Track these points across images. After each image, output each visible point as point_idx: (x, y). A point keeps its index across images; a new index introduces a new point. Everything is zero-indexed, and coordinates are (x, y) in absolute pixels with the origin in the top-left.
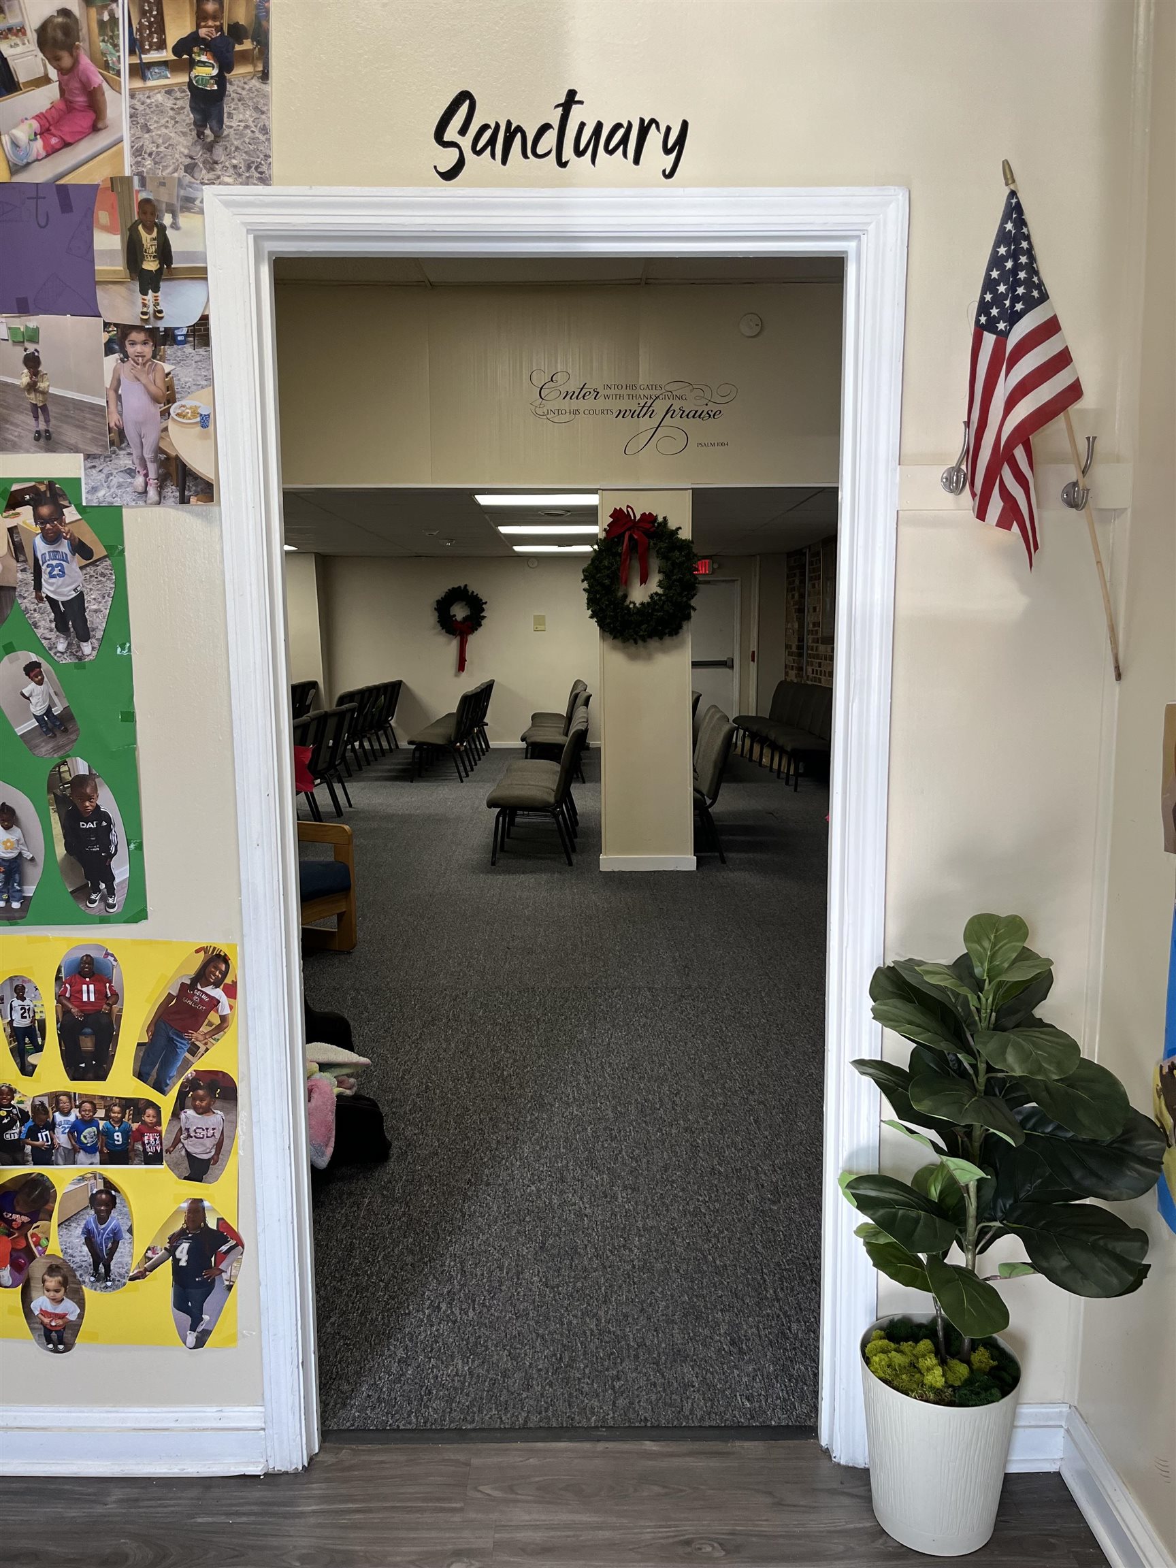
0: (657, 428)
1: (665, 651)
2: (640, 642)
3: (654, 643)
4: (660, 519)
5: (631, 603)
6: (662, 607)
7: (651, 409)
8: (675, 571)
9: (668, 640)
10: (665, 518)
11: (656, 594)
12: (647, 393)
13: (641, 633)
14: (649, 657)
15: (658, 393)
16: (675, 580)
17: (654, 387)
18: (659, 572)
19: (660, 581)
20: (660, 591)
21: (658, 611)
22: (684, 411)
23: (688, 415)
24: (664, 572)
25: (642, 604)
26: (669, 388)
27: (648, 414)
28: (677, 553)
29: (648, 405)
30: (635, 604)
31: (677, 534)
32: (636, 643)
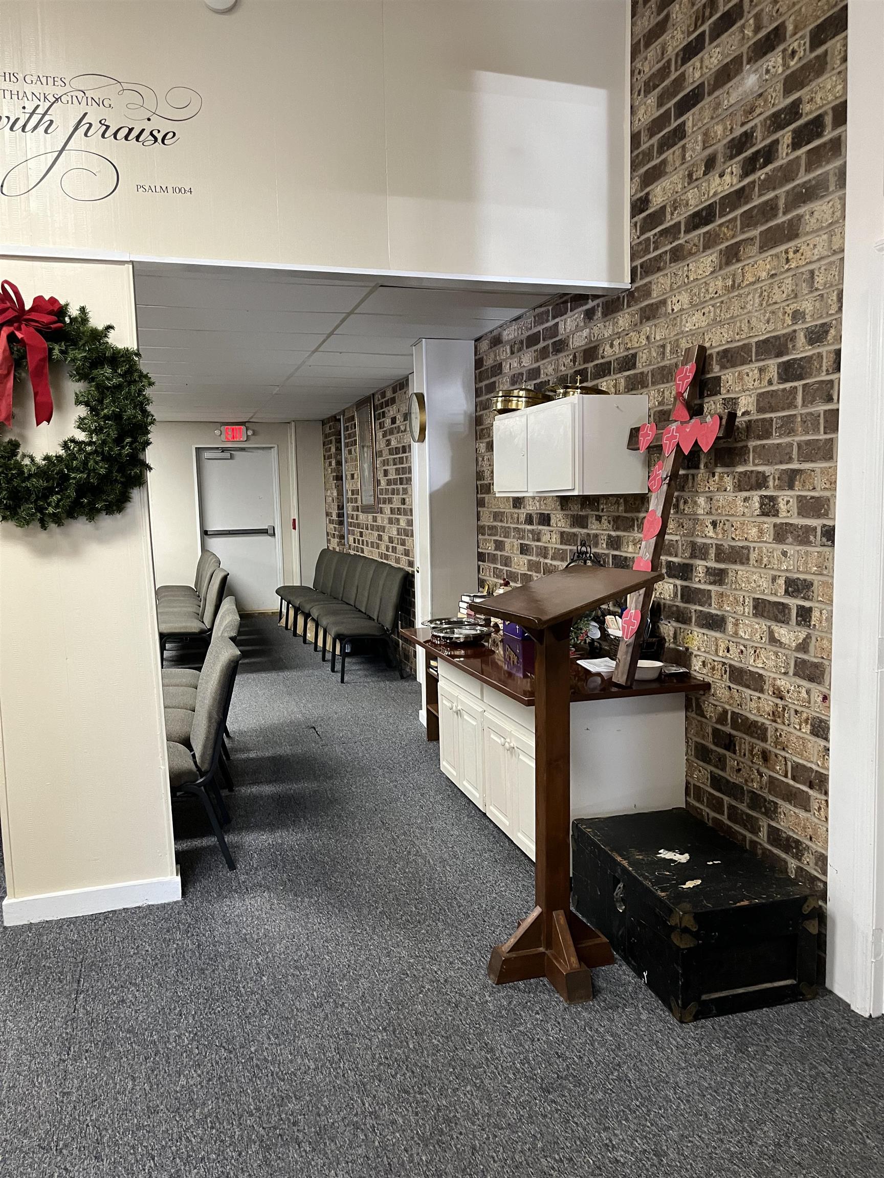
0: (61, 152)
1: (101, 540)
2: (53, 526)
3: (80, 527)
4: (74, 311)
5: (24, 456)
6: (85, 463)
7: (47, 118)
8: (106, 401)
9: (107, 522)
10: (83, 309)
11: (73, 440)
12: (38, 89)
13: (51, 510)
14: (75, 551)
15: (59, 91)
16: (106, 418)
17: (50, 81)
18: (78, 402)
19: (82, 420)
20: (81, 436)
21: (76, 470)
22: (108, 127)
23: (115, 135)
24: (87, 404)
25: (47, 458)
26: (79, 84)
27: (42, 128)
28: (108, 371)
29: (41, 110)
30: (32, 459)
31: (106, 336)
32: (44, 527)
